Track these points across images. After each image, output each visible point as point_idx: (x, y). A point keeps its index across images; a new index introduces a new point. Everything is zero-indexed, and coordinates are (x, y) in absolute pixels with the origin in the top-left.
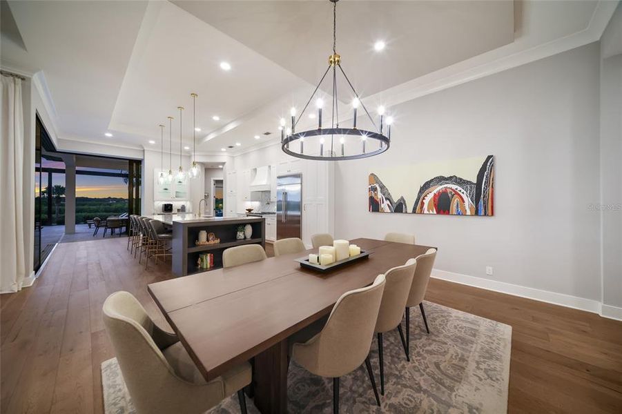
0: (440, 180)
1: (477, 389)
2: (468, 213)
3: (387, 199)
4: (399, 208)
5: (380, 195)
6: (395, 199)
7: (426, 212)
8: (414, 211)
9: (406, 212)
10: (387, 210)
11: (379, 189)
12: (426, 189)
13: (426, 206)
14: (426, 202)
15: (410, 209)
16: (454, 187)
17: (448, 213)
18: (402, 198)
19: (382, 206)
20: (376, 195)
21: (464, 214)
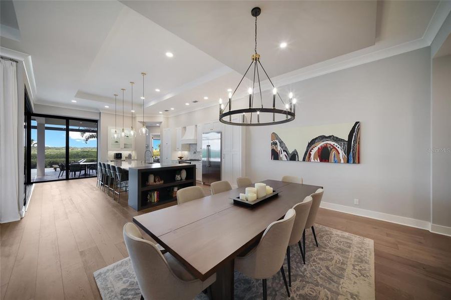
0: (323, 138)
1: (355, 283)
2: (342, 161)
3: (284, 151)
4: (293, 157)
5: (279, 148)
6: (291, 151)
7: (312, 160)
8: (304, 160)
9: (298, 160)
10: (285, 158)
11: (278, 144)
12: (313, 144)
13: (312, 157)
14: (313, 153)
15: (301, 158)
16: (332, 143)
17: (328, 162)
18: (295, 151)
19: (281, 156)
20: (276, 148)
21: (339, 162)
